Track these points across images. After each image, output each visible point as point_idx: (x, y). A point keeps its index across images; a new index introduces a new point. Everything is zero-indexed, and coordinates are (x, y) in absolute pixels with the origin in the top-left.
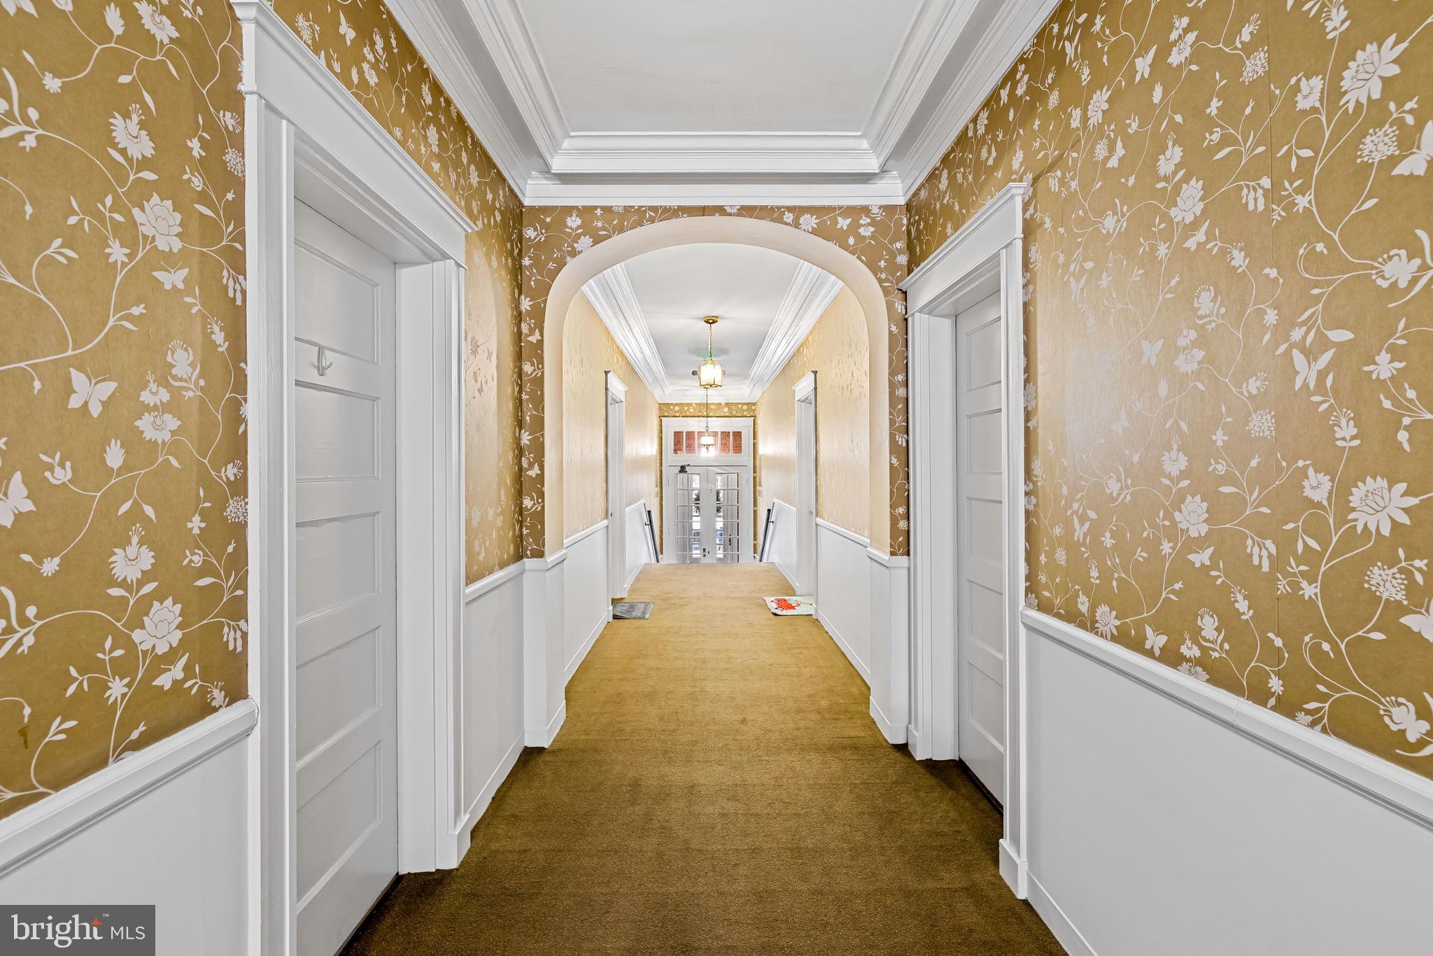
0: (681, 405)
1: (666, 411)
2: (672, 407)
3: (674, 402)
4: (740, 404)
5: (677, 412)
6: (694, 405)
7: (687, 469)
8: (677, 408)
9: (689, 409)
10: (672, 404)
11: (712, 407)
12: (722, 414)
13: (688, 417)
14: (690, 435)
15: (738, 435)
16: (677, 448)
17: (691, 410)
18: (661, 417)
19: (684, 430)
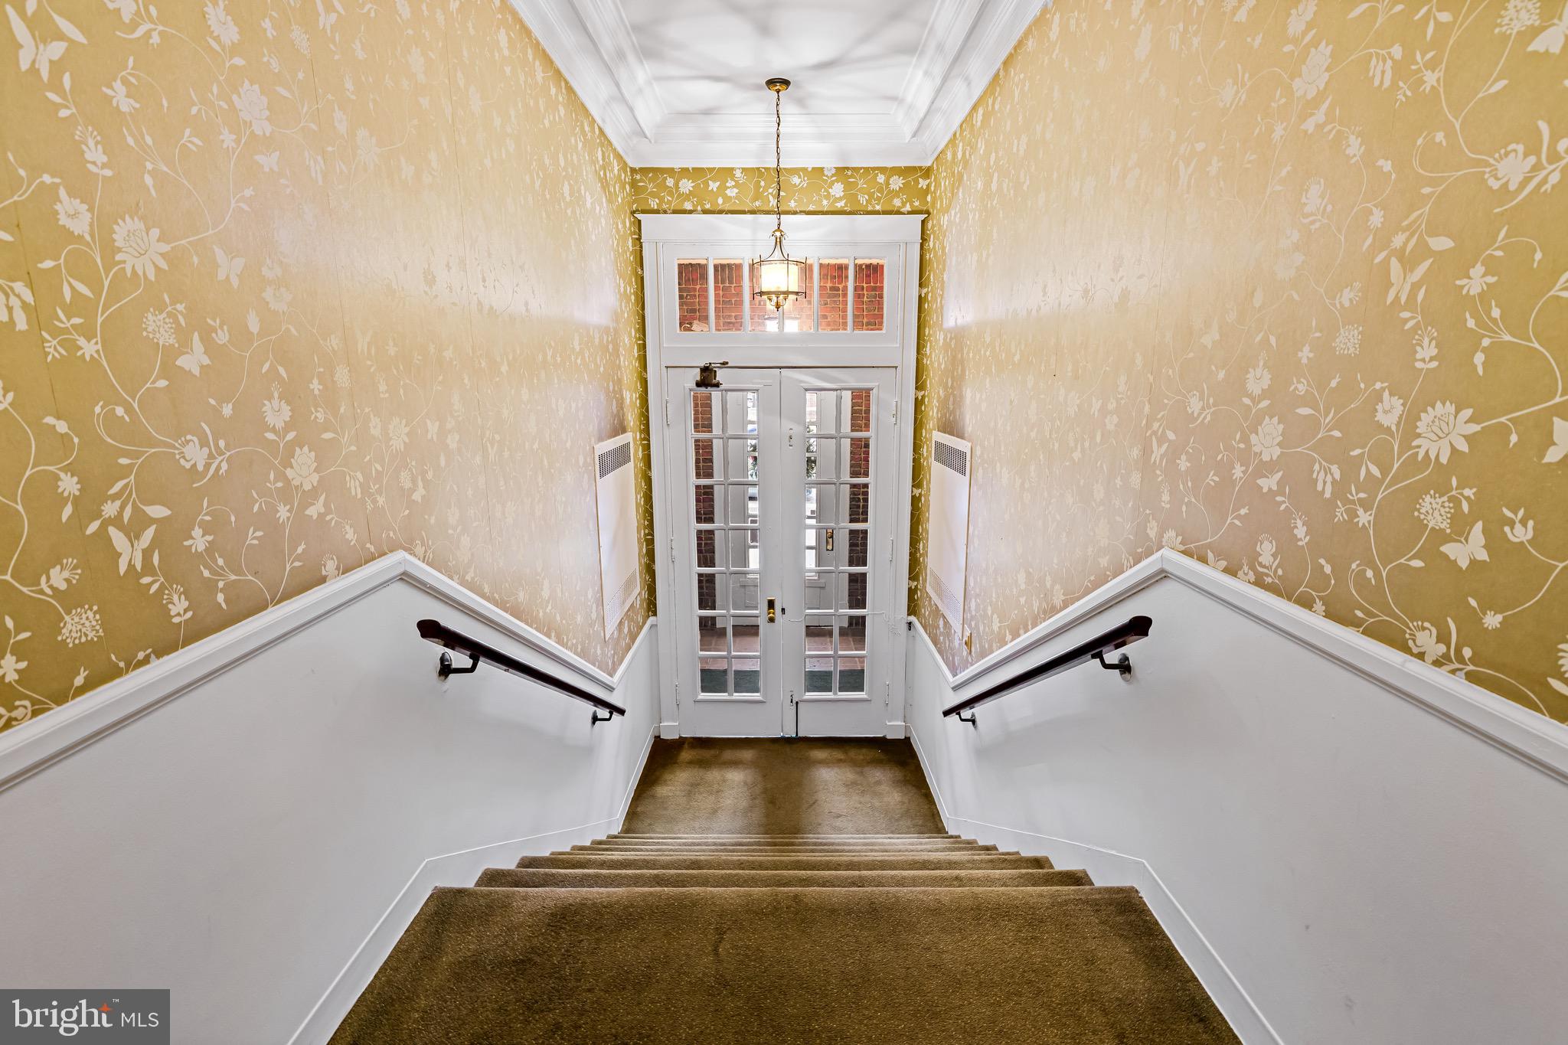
0: (698, 173)
1: (653, 195)
2: (670, 182)
3: (677, 164)
4: (883, 170)
5: (687, 197)
6: (738, 174)
7: (721, 375)
8: (686, 185)
9: (723, 188)
10: (670, 171)
11: (796, 180)
12: (825, 204)
13: (720, 212)
14: (727, 272)
15: (871, 273)
16: (691, 314)
17: (732, 193)
18: (637, 212)
19: (711, 257)
